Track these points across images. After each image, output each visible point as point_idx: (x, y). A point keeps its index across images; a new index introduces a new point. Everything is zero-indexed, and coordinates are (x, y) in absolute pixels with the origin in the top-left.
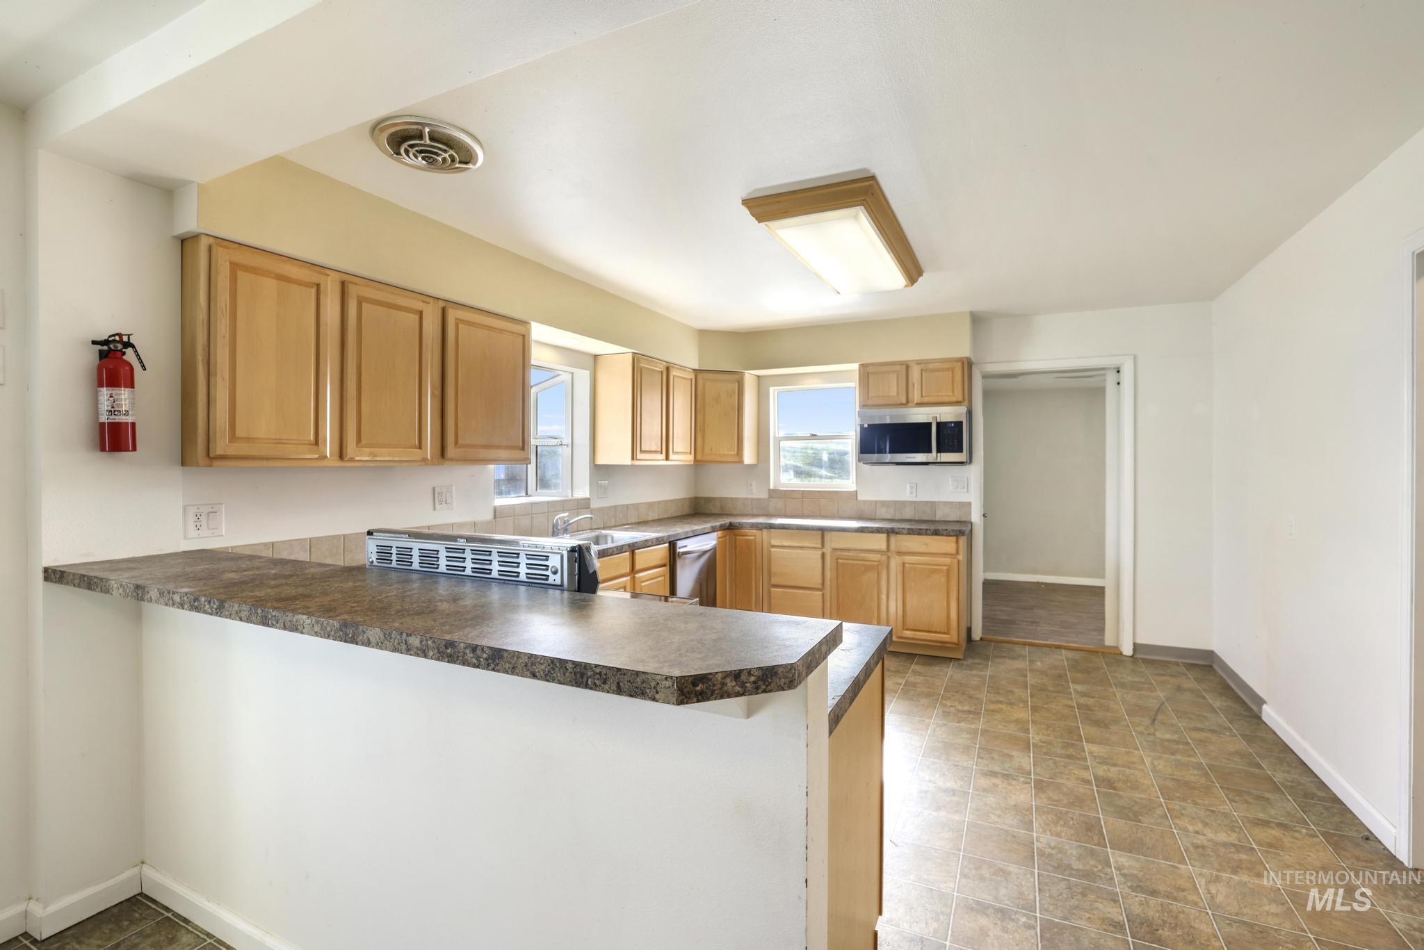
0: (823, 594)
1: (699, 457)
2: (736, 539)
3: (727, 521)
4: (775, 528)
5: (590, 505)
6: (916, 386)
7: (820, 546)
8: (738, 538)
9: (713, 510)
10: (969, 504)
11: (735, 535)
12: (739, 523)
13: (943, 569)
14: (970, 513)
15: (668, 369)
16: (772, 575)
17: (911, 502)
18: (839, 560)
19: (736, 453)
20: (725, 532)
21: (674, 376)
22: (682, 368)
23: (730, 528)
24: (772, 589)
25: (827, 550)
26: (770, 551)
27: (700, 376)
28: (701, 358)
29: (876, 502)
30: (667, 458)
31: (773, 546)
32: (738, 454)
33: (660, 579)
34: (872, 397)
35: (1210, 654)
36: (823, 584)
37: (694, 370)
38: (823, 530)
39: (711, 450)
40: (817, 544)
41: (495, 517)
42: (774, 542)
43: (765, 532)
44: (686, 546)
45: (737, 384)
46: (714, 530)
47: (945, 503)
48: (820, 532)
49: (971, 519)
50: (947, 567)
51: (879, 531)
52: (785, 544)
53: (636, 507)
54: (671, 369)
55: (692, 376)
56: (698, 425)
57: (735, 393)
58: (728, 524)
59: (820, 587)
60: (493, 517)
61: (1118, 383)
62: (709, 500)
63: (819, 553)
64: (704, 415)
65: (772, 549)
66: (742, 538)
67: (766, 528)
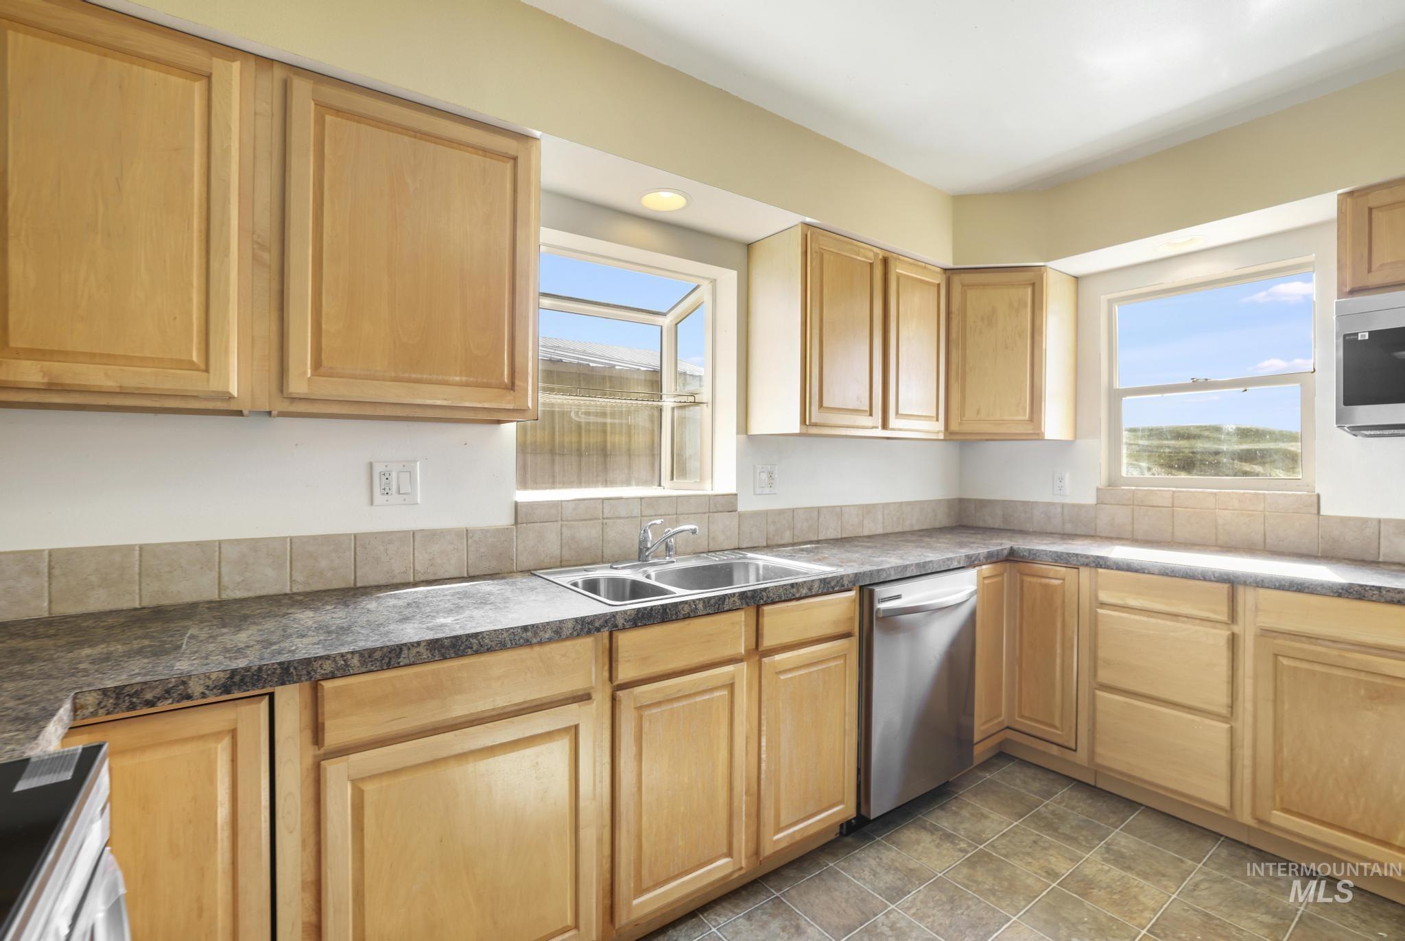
0: (1232, 731)
1: (954, 427)
2: (1022, 581)
3: (1004, 544)
4: (1107, 567)
5: (736, 505)
7: (1224, 617)
8: (1027, 579)
9: (990, 522)
11: (1022, 574)
12: (1030, 551)
15: (885, 261)
16: (1100, 662)
18: (1280, 658)
19: (1027, 417)
20: (999, 566)
21: (899, 277)
22: (916, 263)
23: (1012, 557)
24: (1098, 693)
25: (1247, 629)
26: (1096, 615)
27: (957, 280)
28: (957, 248)
29: (1380, 522)
30: (885, 425)
31: (1103, 605)
32: (1031, 420)
33: (832, 664)
36: (1232, 707)
37: (945, 270)
38: (1232, 583)
39: (978, 412)
40: (1216, 611)
41: (516, 523)
42: (1104, 596)
43: (1085, 572)
44: (898, 597)
45: (1029, 290)
46: (971, 563)
48: (1226, 586)
52: (1132, 602)
53: (838, 511)
54: (892, 264)
55: (939, 279)
56: (953, 367)
57: (1025, 305)
58: (1006, 552)
59: (1224, 711)
60: (513, 522)
62: (982, 504)
63: (1222, 634)
64: (964, 349)
65: (1100, 611)
66: (1034, 580)
67: (1087, 565)
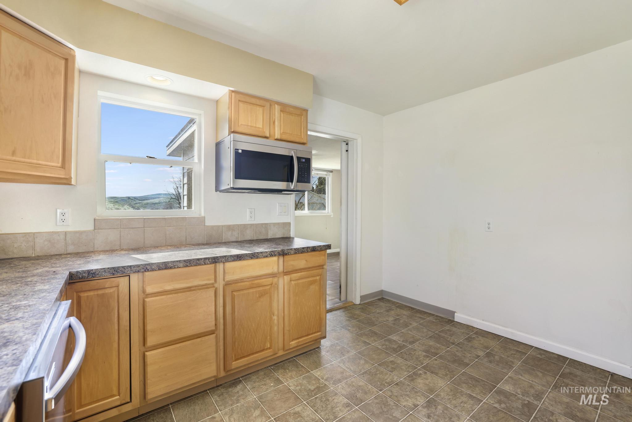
0: (217, 335)
2: (79, 298)
6: (276, 123)
10: (289, 224)
12: (88, 272)
13: (317, 279)
14: (290, 231)
16: (147, 334)
17: (252, 225)
18: (234, 292)
19: (60, 165)
24: (147, 354)
25: (220, 284)
26: (145, 302)
29: (222, 226)
31: (149, 295)
32: (63, 166)
34: (241, 124)
35: (382, 292)
36: (216, 324)
40: (209, 280)
42: (150, 289)
43: (135, 277)
45: (63, 63)
47: (274, 224)
48: (214, 266)
49: (290, 235)
50: (319, 277)
51: (272, 254)
52: (168, 287)
59: (214, 328)
61: (347, 151)
65: (147, 300)
67: (137, 272)
